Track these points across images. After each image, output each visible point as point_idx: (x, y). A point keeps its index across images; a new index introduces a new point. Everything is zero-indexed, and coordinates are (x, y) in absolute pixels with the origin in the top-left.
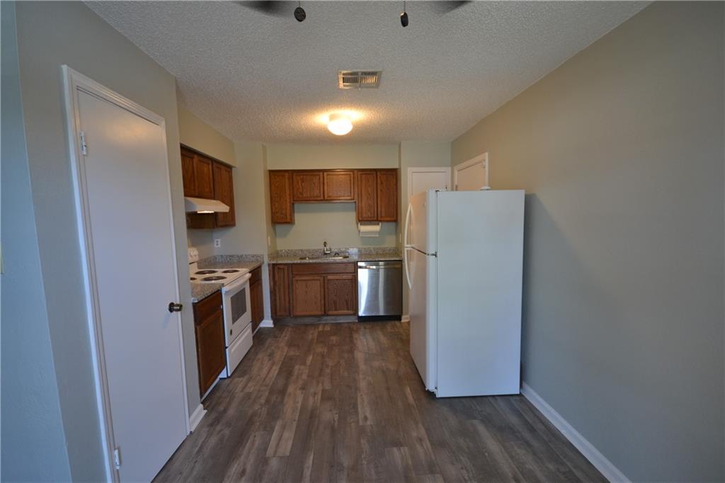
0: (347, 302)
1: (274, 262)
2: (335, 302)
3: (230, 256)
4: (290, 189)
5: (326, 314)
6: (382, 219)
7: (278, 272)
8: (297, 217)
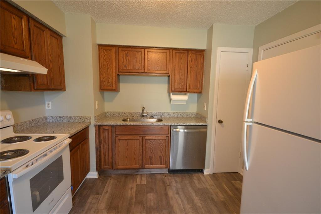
0: (161, 157)
1: (100, 124)
2: (151, 158)
3: (60, 117)
4: (116, 62)
5: (143, 168)
6: (190, 91)
7: (103, 132)
8: (122, 86)
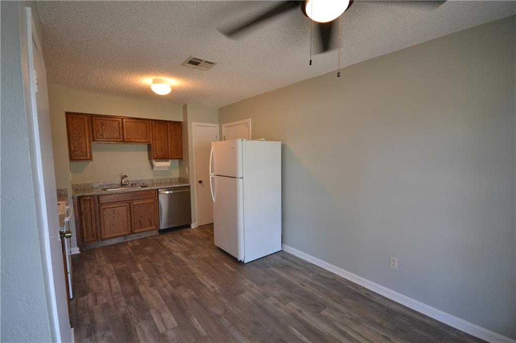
0: (150, 220)
1: (80, 194)
2: (140, 222)
4: (89, 131)
5: (132, 233)
6: (172, 157)
7: (84, 203)
8: (94, 154)
